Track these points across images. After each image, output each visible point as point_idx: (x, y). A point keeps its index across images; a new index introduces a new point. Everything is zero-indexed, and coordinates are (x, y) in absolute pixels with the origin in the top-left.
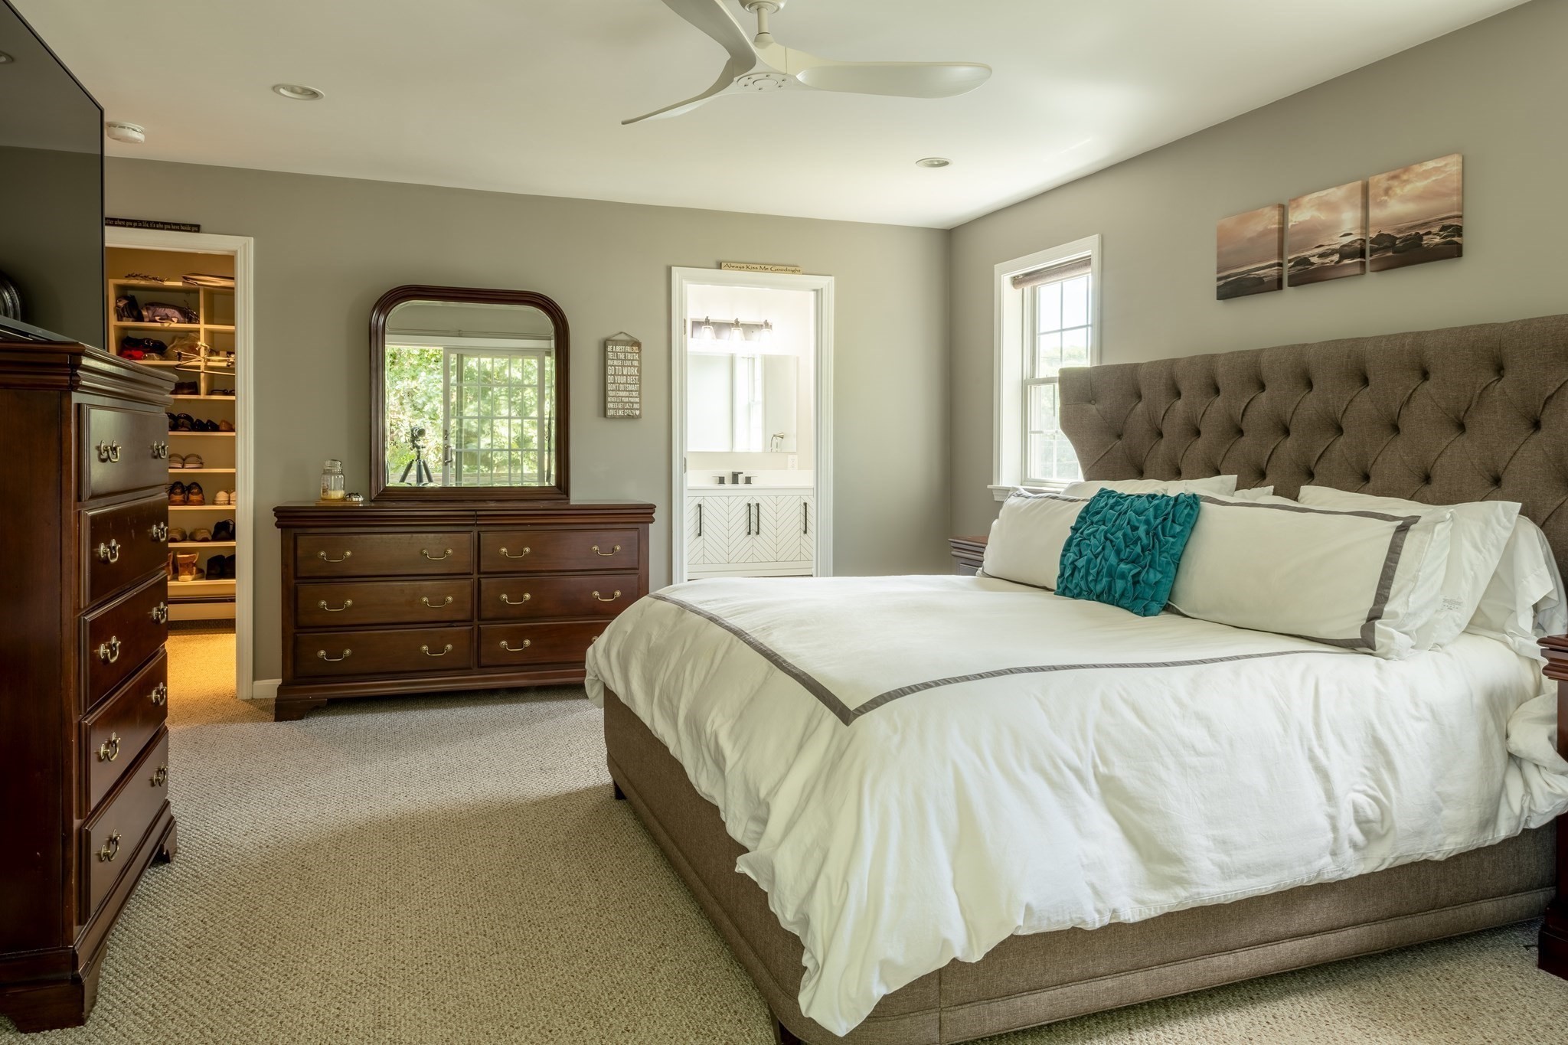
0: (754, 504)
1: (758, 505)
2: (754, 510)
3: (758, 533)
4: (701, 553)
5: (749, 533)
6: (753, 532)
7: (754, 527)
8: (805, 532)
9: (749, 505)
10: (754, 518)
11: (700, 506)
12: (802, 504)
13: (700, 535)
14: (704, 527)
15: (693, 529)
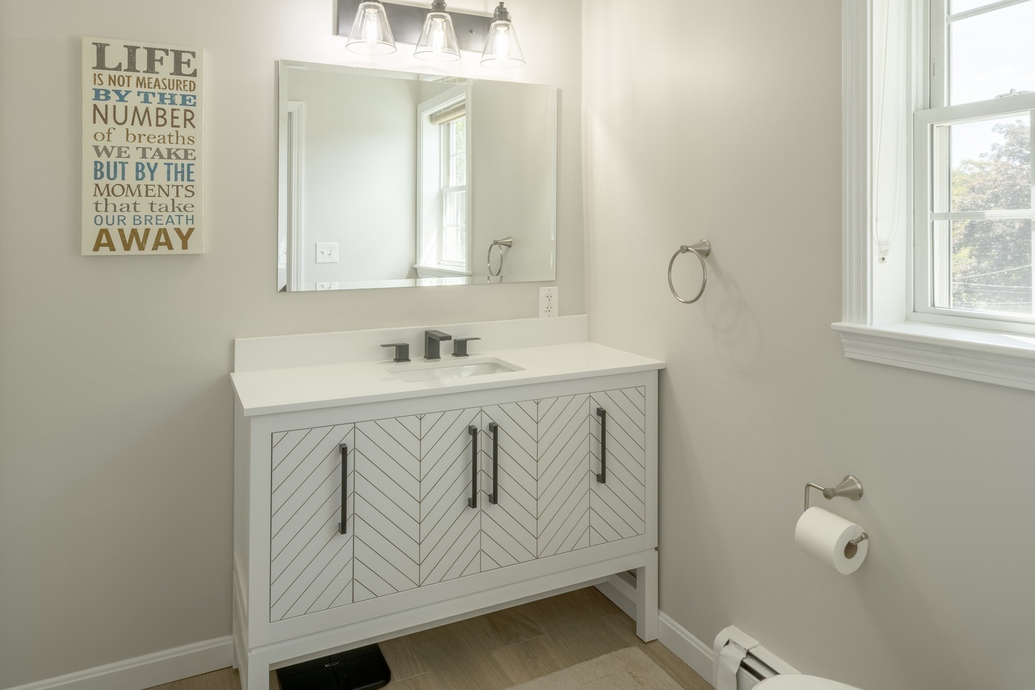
0: (485, 427)
1: (494, 428)
2: (485, 443)
3: (494, 499)
4: (347, 575)
5: (473, 503)
6: (482, 499)
7: (485, 484)
8: (602, 478)
9: (473, 431)
10: (485, 463)
11: (344, 450)
12: (594, 413)
13: (343, 529)
14: (356, 505)
15: (324, 514)
